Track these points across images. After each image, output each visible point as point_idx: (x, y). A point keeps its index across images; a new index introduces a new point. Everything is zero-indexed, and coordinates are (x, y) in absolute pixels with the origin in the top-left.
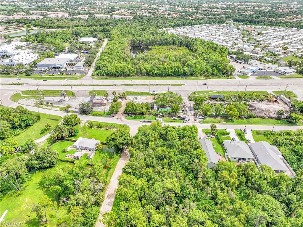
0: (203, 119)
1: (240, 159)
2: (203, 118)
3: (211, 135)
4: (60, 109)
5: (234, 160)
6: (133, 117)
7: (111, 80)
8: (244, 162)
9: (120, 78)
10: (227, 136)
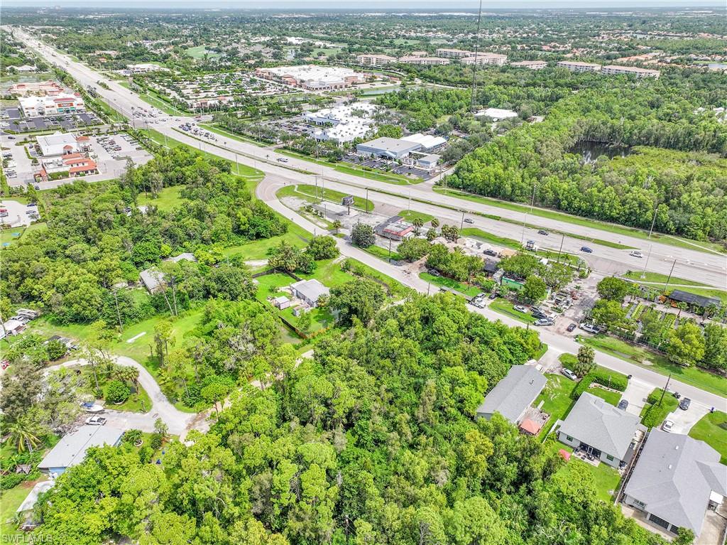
0: (592, 335)
1: (584, 447)
2: (594, 333)
3: (570, 372)
4: (327, 226)
5: (568, 442)
6: (435, 278)
7: (468, 200)
8: (590, 459)
9: (490, 201)
10: (615, 391)
